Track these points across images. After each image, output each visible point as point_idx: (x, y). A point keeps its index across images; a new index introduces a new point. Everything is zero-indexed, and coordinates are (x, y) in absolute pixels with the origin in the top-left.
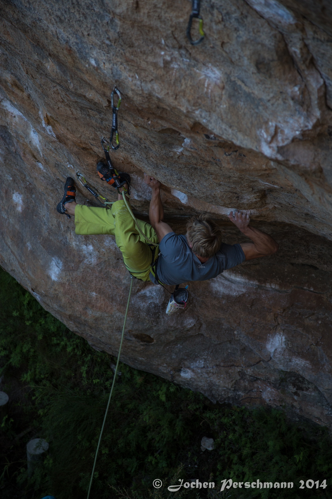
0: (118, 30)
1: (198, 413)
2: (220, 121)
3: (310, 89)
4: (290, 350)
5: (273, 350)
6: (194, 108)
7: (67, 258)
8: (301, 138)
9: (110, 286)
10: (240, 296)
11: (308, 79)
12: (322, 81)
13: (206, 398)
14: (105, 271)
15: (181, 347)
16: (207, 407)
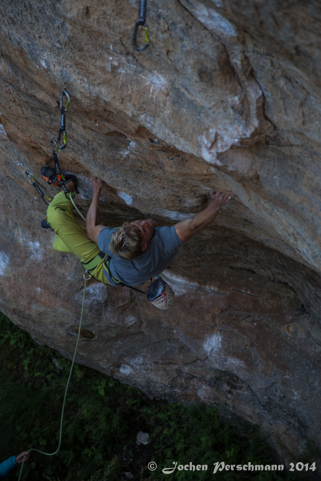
0: (68, 34)
1: (135, 408)
2: (163, 126)
3: (250, 99)
4: (226, 350)
5: (209, 350)
6: (139, 112)
7: (13, 253)
8: (239, 145)
9: (54, 282)
10: (180, 297)
11: (248, 89)
12: (260, 92)
13: (143, 394)
14: (51, 267)
15: (122, 343)
16: (145, 403)
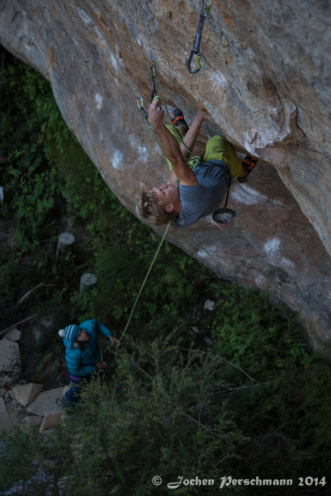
0: (156, 28)
1: (206, 282)
2: (220, 114)
3: (286, 112)
4: (282, 252)
5: (269, 250)
6: (203, 99)
7: (126, 153)
8: (273, 146)
9: (154, 181)
10: (252, 206)
11: (285, 104)
12: (295, 108)
13: (214, 273)
14: (153, 169)
15: (201, 234)
16: (214, 279)
